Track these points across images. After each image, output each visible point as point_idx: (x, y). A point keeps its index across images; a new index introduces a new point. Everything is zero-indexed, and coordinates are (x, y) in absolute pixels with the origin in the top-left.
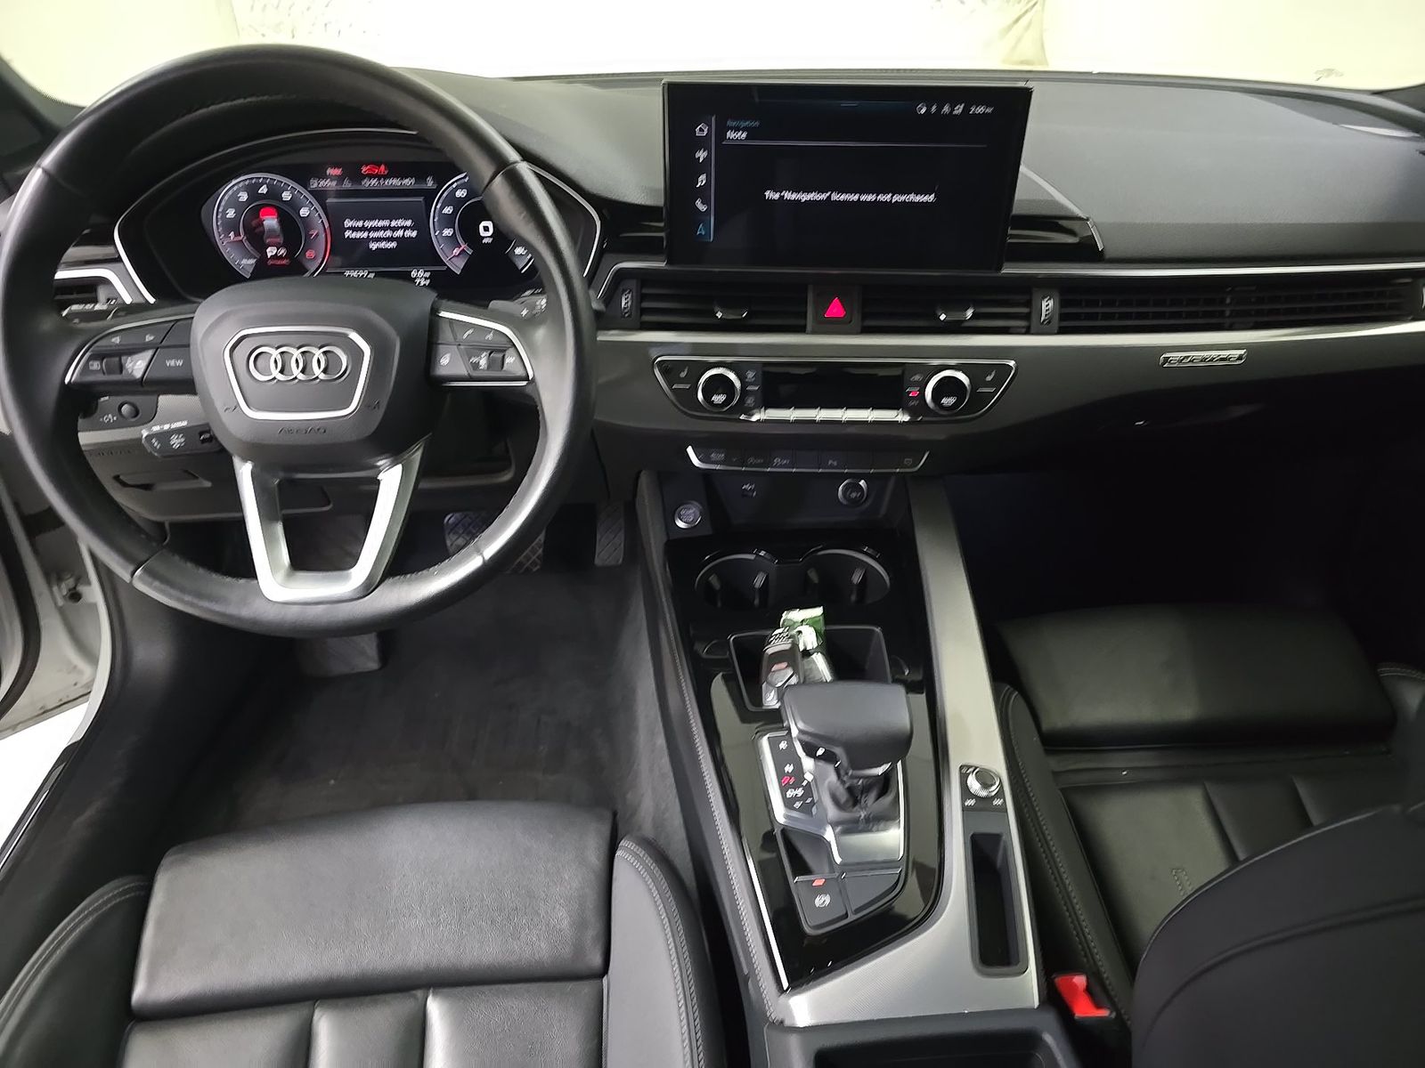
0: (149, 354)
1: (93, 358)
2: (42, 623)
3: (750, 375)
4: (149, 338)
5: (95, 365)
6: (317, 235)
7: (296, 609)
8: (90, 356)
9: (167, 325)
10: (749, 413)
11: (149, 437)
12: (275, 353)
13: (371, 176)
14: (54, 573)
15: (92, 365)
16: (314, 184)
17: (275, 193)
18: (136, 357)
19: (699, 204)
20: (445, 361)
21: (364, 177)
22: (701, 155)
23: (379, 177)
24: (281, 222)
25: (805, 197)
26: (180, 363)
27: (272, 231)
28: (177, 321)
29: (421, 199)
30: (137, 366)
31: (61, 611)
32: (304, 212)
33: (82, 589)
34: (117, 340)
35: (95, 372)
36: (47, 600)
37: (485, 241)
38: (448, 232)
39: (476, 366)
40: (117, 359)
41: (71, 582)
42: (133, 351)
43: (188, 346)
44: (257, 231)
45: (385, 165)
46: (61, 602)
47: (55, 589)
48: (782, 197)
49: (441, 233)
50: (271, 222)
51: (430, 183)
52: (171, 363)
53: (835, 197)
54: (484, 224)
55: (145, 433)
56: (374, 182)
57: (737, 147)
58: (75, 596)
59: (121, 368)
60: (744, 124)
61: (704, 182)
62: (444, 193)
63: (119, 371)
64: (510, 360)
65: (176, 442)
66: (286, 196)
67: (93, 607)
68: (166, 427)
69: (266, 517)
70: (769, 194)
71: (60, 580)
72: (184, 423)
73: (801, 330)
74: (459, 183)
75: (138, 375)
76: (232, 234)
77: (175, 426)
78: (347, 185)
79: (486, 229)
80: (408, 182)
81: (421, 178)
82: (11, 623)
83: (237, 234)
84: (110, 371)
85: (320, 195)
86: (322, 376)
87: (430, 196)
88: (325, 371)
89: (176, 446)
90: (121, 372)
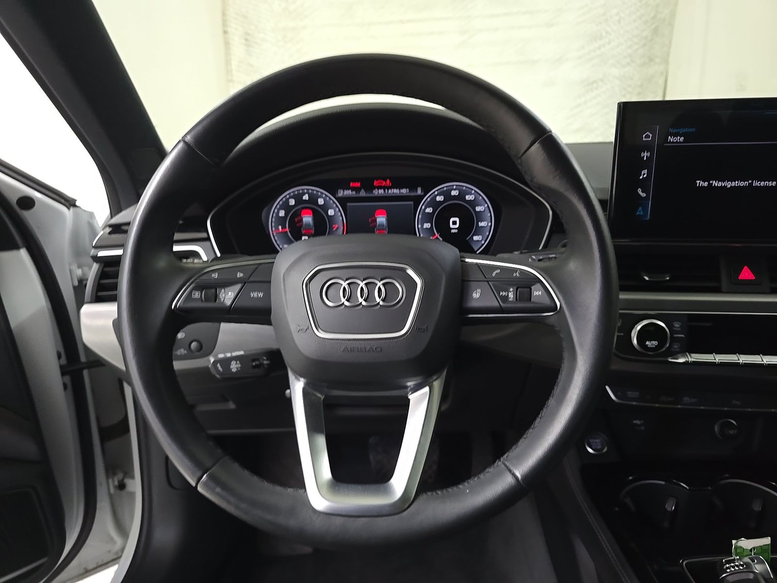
0: (238, 286)
1: (194, 289)
2: (98, 506)
3: (677, 325)
4: (240, 275)
5: (197, 295)
6: (338, 228)
7: (339, 521)
8: (195, 287)
9: (252, 266)
10: (674, 355)
11: (215, 363)
12: (345, 284)
13: (379, 188)
14: (111, 469)
15: (194, 294)
16: (341, 193)
17: (313, 199)
18: (227, 289)
19: (640, 191)
20: (476, 295)
21: (374, 188)
22: (645, 155)
23: (384, 188)
24: (314, 219)
25: (729, 184)
26: (261, 295)
27: (308, 225)
28: (260, 264)
29: (412, 203)
30: (228, 296)
31: (111, 496)
32: (331, 212)
33: (128, 481)
34: (215, 275)
35: (196, 299)
36: (104, 488)
37: (453, 231)
38: (427, 225)
39: (505, 299)
40: (213, 291)
41: (120, 476)
42: (226, 284)
43: (270, 282)
44: (297, 225)
45: (389, 180)
46: (112, 490)
47: (110, 481)
48: (711, 185)
49: (422, 226)
50: (308, 219)
51: (419, 191)
52: (254, 295)
53: (756, 184)
54: (452, 220)
55: (212, 360)
56: (381, 191)
57: (676, 147)
58: (122, 486)
59: (216, 297)
60: (682, 131)
61: (645, 176)
62: (427, 198)
63: (213, 299)
64: (537, 292)
65: (234, 367)
66: (321, 201)
67: (132, 495)
68: (229, 355)
69: (313, 428)
70: (700, 183)
71: (114, 474)
72: (242, 353)
73: (717, 290)
74: (439, 191)
75: (228, 303)
76: (280, 227)
77: (235, 354)
78: (363, 193)
79: (455, 223)
80: (404, 191)
81: (413, 188)
82: (78, 505)
83: (284, 227)
84: (207, 299)
85: (343, 201)
86: (381, 303)
87: (418, 200)
88: (383, 300)
89: (234, 370)
90: (215, 301)
